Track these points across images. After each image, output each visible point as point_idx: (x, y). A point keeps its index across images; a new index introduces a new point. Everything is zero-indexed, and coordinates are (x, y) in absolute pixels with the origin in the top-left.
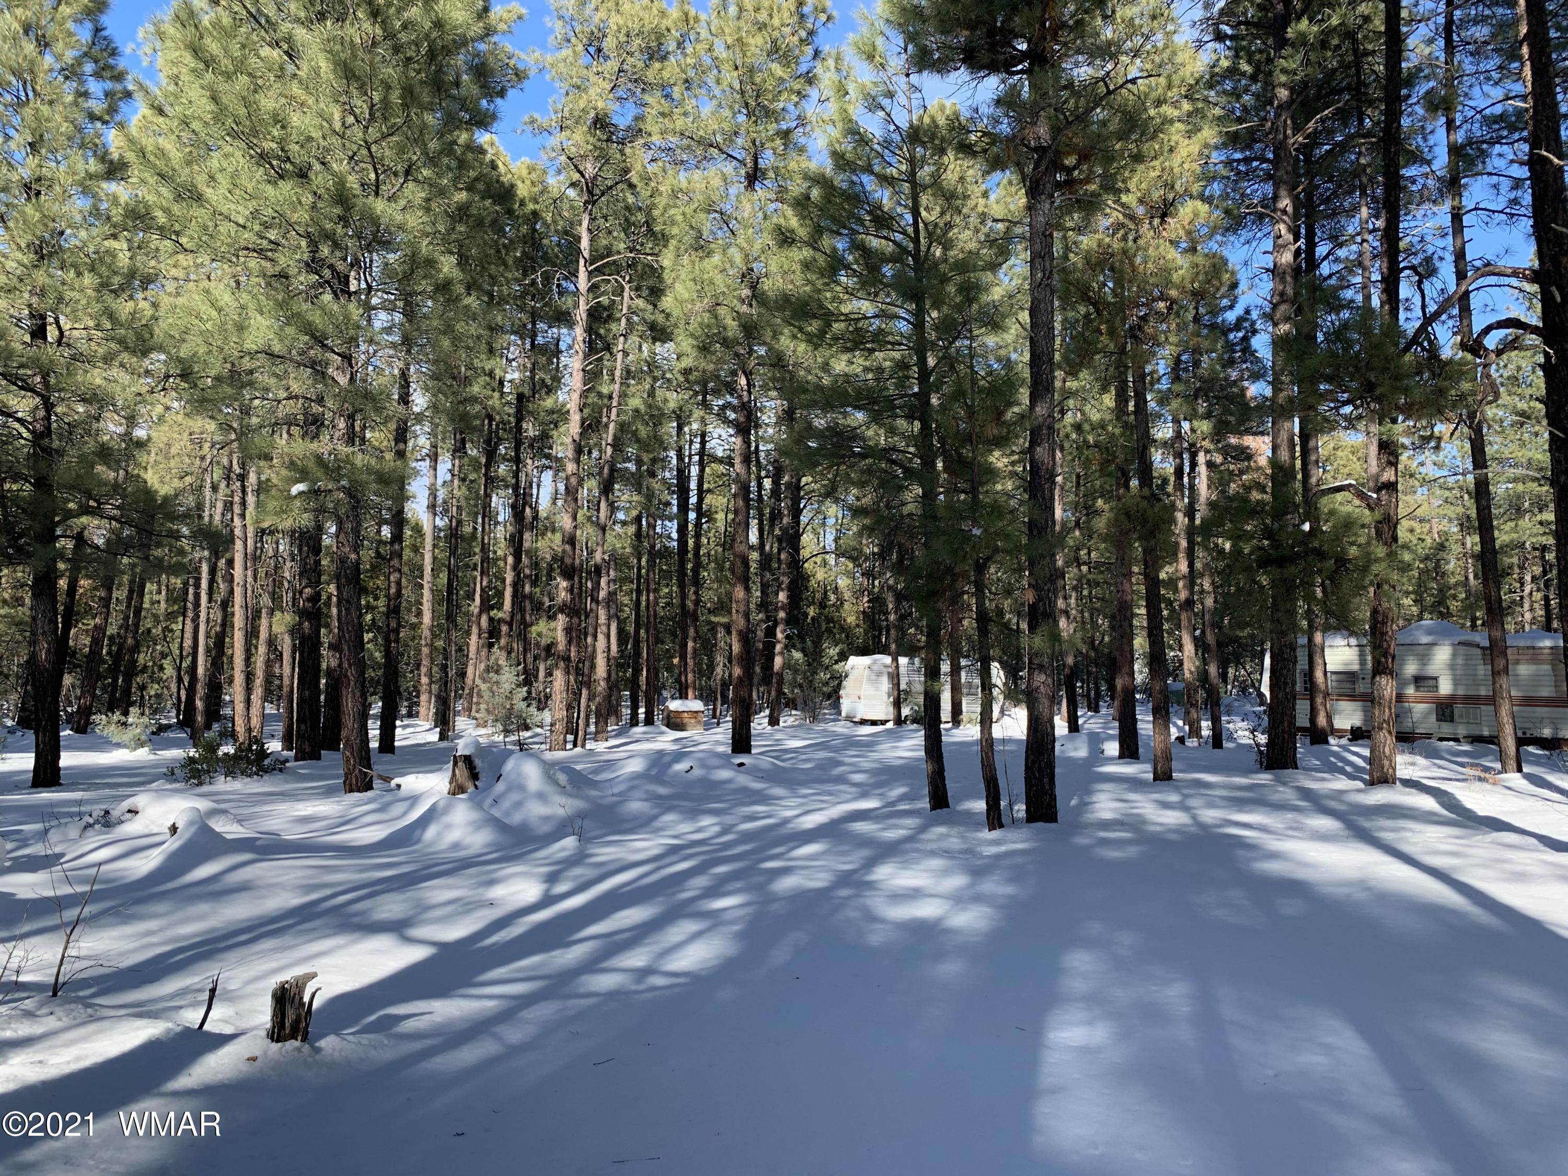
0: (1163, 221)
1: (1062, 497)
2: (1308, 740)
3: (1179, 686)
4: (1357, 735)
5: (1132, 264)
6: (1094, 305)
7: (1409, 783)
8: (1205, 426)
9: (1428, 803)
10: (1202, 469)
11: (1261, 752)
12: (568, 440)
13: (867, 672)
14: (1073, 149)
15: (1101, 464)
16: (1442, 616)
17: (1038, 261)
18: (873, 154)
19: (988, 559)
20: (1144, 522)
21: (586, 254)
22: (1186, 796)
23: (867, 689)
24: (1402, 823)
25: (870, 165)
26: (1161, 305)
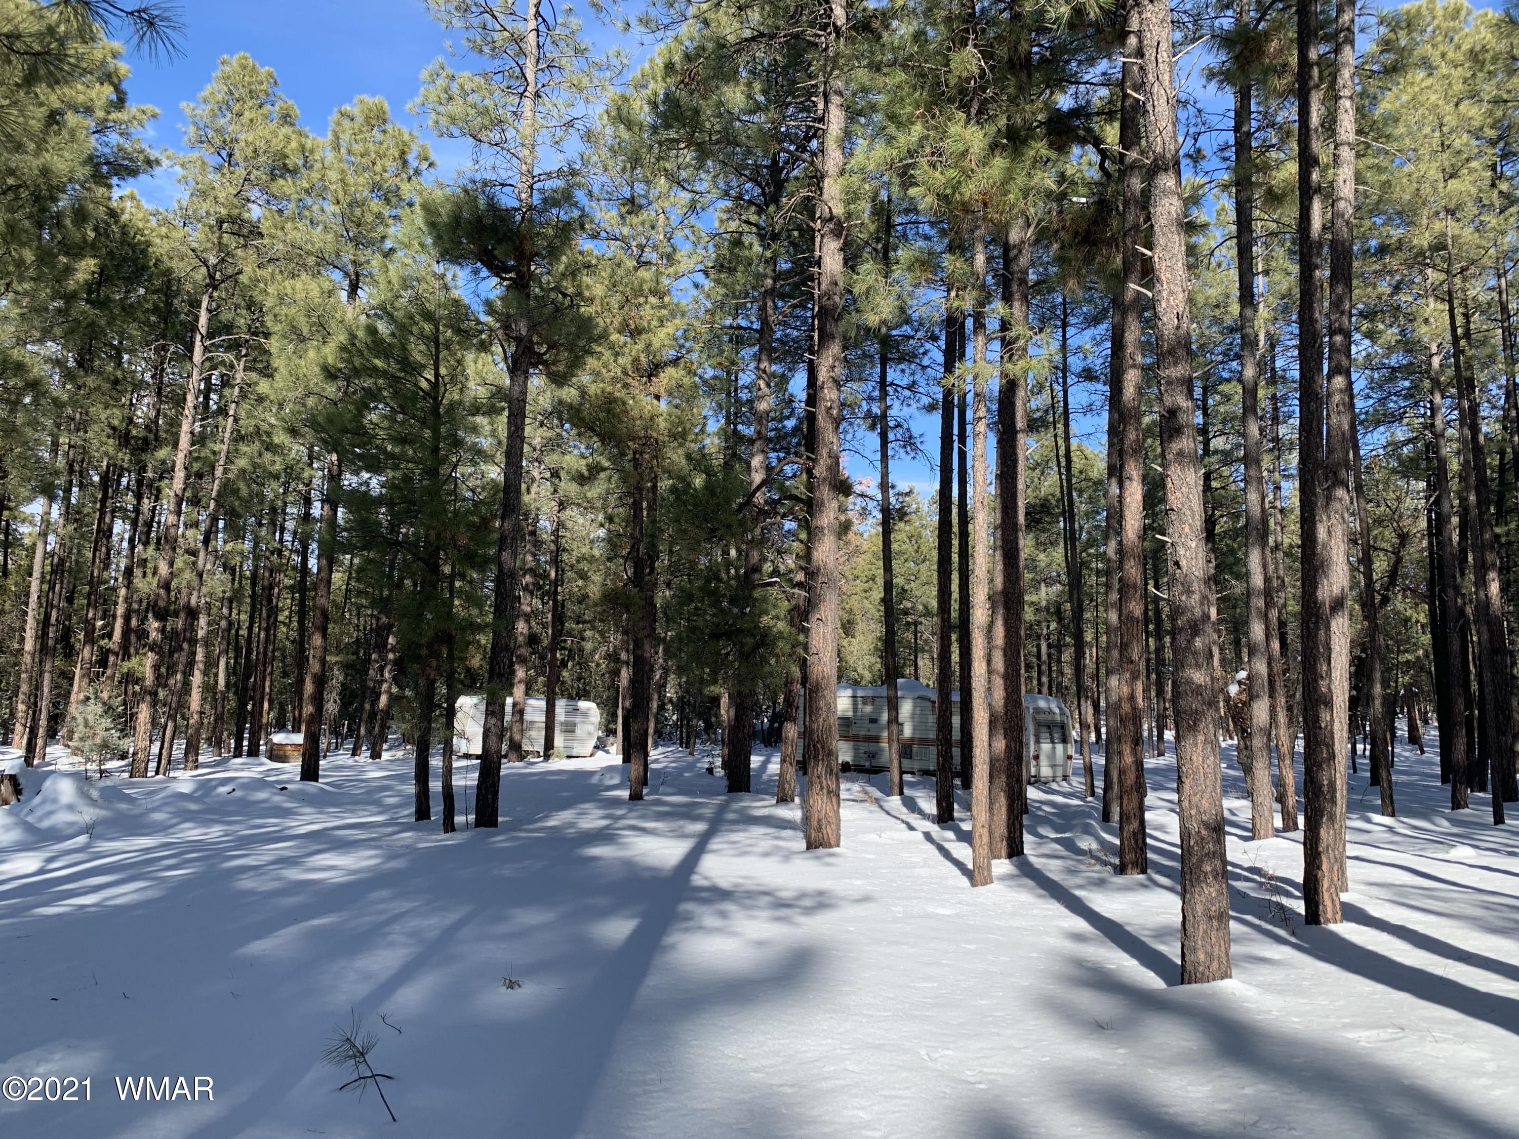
12: (172, 494)
21: (203, 331)
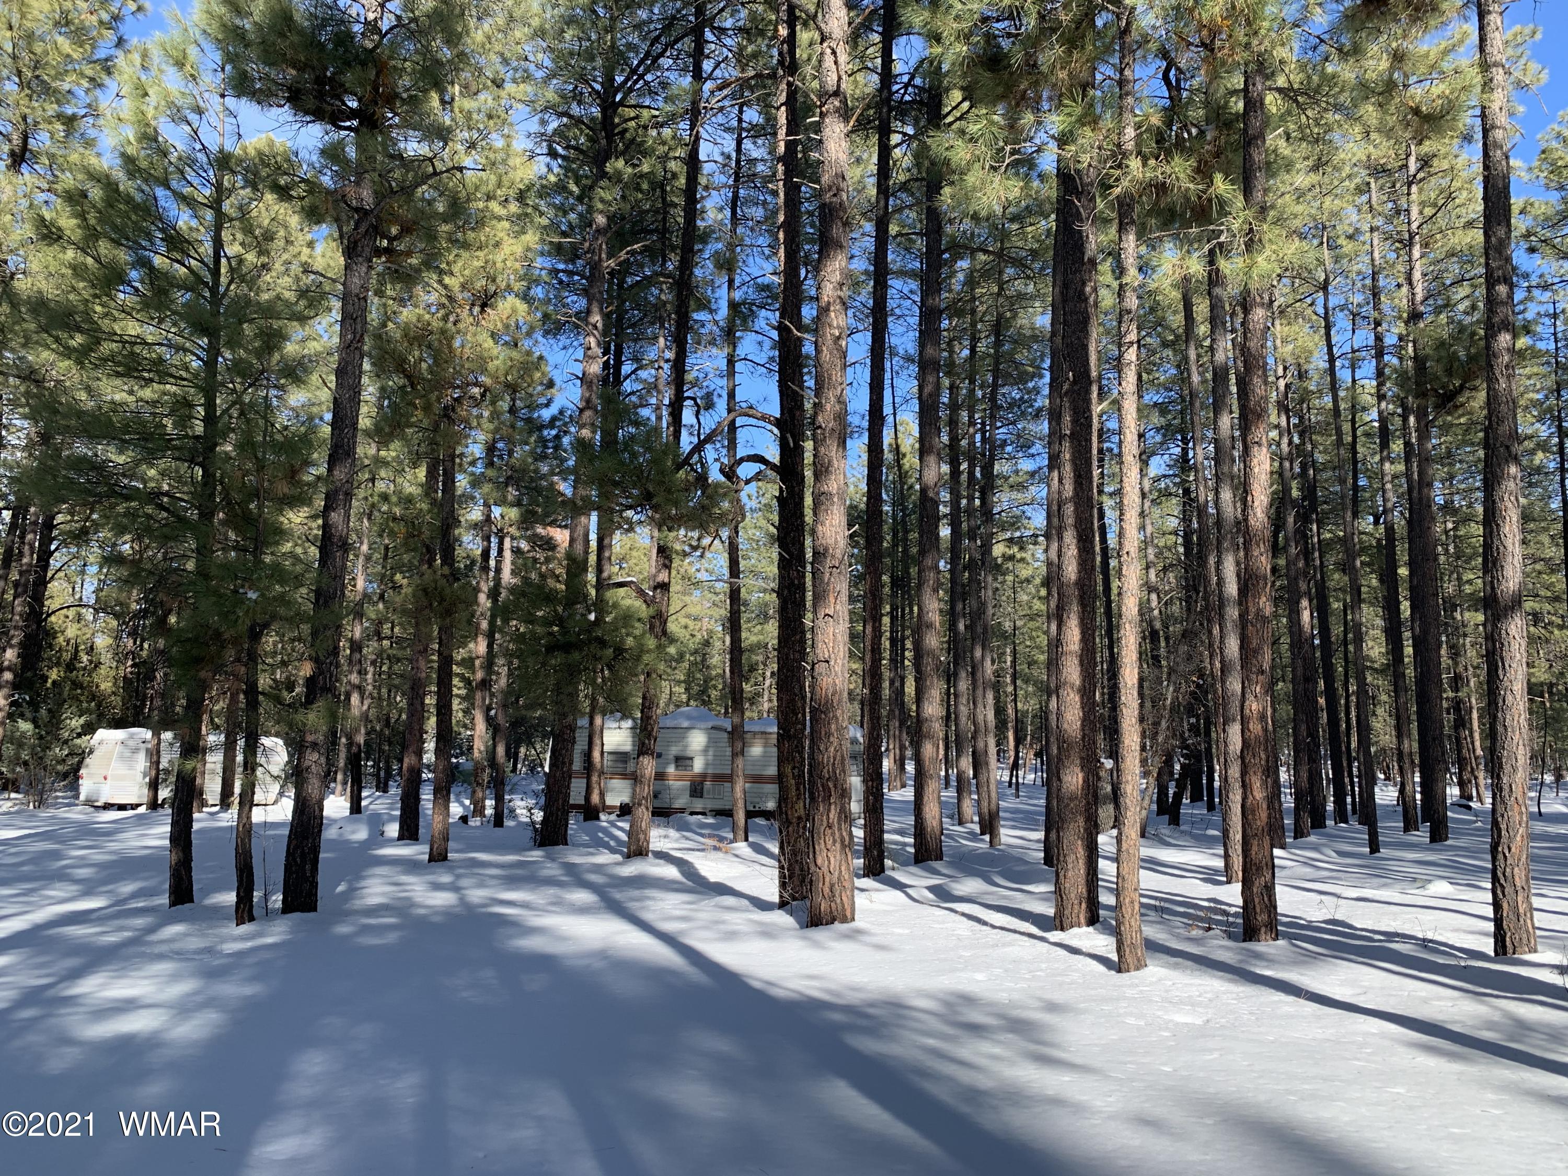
0: (483, 311)
1: (365, 568)
2: (581, 817)
3: (469, 766)
4: (625, 811)
5: (450, 346)
6: (409, 377)
7: (662, 856)
8: (514, 513)
9: (671, 872)
10: (507, 554)
11: (536, 830)
13: (119, 748)
14: (395, 219)
15: (406, 538)
16: (704, 703)
17: (348, 322)
18: (171, 169)
19: (266, 625)
20: (442, 600)
22: (458, 877)
23: (117, 768)
24: (649, 892)
25: (167, 179)
26: (476, 391)
